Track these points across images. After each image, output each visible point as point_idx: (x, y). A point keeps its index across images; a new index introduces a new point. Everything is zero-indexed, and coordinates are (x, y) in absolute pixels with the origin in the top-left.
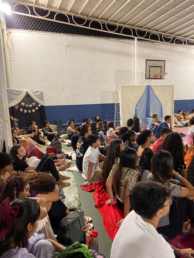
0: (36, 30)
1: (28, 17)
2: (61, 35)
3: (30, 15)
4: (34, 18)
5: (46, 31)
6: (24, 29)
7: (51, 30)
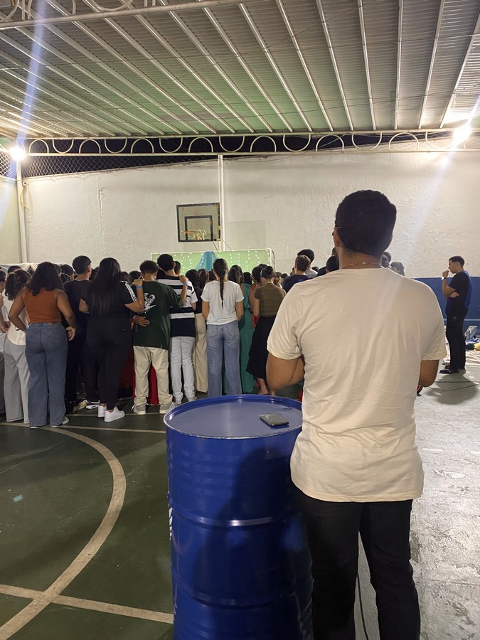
0: (58, 173)
1: (47, 157)
2: (92, 174)
3: (48, 154)
4: (55, 157)
5: (70, 172)
6: (44, 175)
7: (76, 169)
